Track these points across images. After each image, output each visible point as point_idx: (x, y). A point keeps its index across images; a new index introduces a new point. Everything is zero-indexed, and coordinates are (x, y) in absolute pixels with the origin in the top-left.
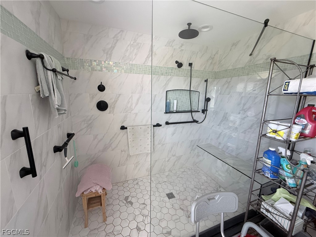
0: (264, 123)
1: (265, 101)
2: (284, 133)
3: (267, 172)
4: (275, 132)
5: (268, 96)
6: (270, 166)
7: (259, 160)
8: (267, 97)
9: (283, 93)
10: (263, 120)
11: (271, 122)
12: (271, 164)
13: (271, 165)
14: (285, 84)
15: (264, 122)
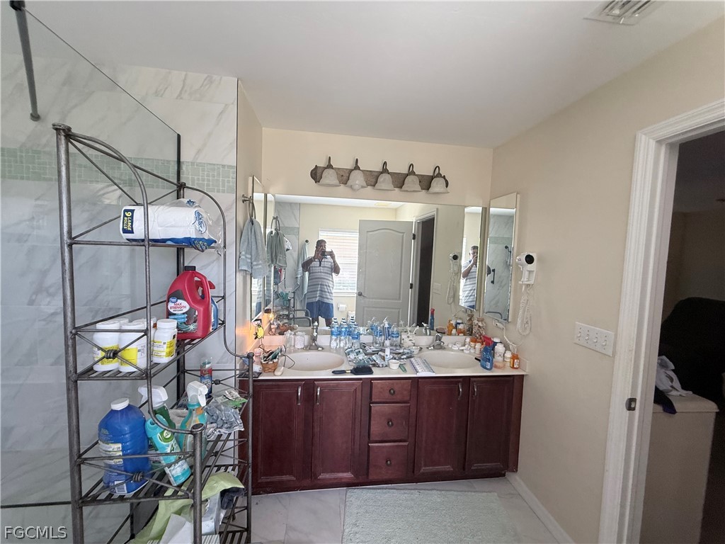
0: (76, 334)
1: (63, 263)
2: (139, 351)
3: (116, 483)
4: (114, 354)
5: (70, 246)
6: (120, 461)
7: (86, 459)
8: (66, 249)
9: (125, 238)
10: (69, 324)
11: (100, 326)
12: (121, 453)
13: (124, 455)
14: (125, 216)
15: (74, 331)
